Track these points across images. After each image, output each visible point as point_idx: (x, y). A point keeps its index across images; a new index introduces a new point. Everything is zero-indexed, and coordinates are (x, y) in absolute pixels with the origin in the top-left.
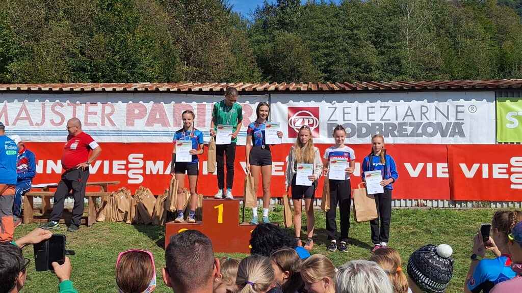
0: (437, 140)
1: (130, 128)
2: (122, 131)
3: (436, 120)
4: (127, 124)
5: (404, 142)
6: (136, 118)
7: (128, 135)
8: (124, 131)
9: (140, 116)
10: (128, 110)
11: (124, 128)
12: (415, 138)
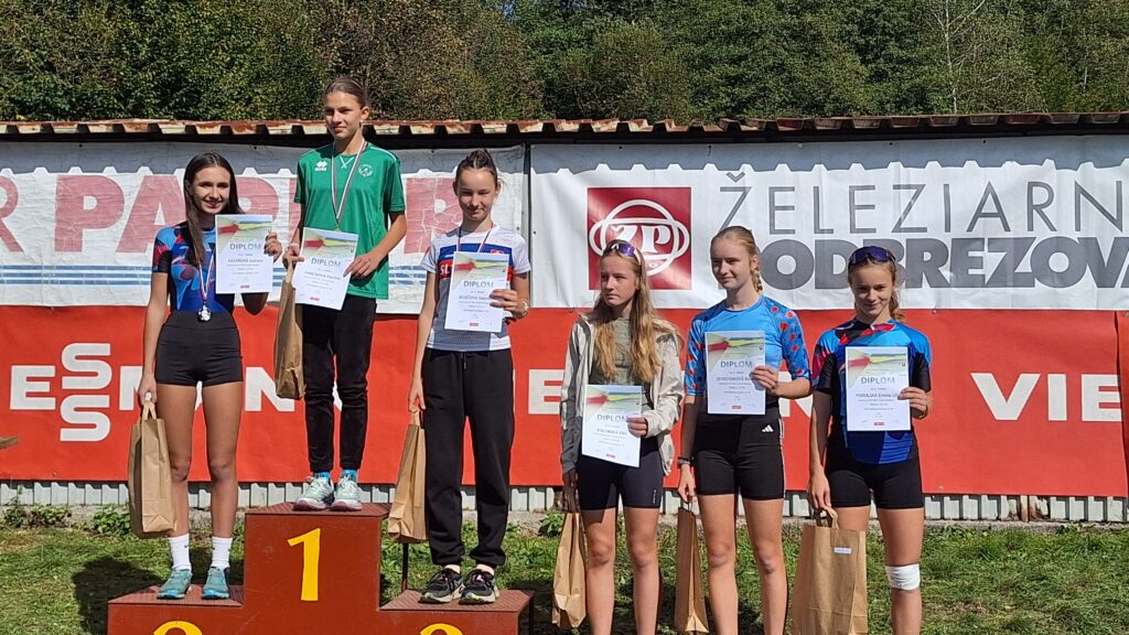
0: (1084, 295)
1: (69, 258)
2: (40, 267)
3: (1078, 229)
4: (60, 246)
5: (973, 302)
6: (90, 226)
7: (62, 282)
8: (47, 267)
9: (103, 218)
10: (63, 198)
11: (50, 257)
12: (1011, 290)
